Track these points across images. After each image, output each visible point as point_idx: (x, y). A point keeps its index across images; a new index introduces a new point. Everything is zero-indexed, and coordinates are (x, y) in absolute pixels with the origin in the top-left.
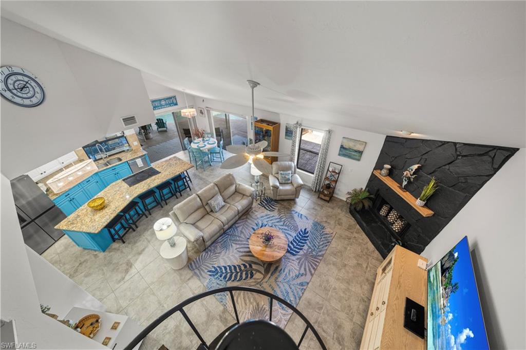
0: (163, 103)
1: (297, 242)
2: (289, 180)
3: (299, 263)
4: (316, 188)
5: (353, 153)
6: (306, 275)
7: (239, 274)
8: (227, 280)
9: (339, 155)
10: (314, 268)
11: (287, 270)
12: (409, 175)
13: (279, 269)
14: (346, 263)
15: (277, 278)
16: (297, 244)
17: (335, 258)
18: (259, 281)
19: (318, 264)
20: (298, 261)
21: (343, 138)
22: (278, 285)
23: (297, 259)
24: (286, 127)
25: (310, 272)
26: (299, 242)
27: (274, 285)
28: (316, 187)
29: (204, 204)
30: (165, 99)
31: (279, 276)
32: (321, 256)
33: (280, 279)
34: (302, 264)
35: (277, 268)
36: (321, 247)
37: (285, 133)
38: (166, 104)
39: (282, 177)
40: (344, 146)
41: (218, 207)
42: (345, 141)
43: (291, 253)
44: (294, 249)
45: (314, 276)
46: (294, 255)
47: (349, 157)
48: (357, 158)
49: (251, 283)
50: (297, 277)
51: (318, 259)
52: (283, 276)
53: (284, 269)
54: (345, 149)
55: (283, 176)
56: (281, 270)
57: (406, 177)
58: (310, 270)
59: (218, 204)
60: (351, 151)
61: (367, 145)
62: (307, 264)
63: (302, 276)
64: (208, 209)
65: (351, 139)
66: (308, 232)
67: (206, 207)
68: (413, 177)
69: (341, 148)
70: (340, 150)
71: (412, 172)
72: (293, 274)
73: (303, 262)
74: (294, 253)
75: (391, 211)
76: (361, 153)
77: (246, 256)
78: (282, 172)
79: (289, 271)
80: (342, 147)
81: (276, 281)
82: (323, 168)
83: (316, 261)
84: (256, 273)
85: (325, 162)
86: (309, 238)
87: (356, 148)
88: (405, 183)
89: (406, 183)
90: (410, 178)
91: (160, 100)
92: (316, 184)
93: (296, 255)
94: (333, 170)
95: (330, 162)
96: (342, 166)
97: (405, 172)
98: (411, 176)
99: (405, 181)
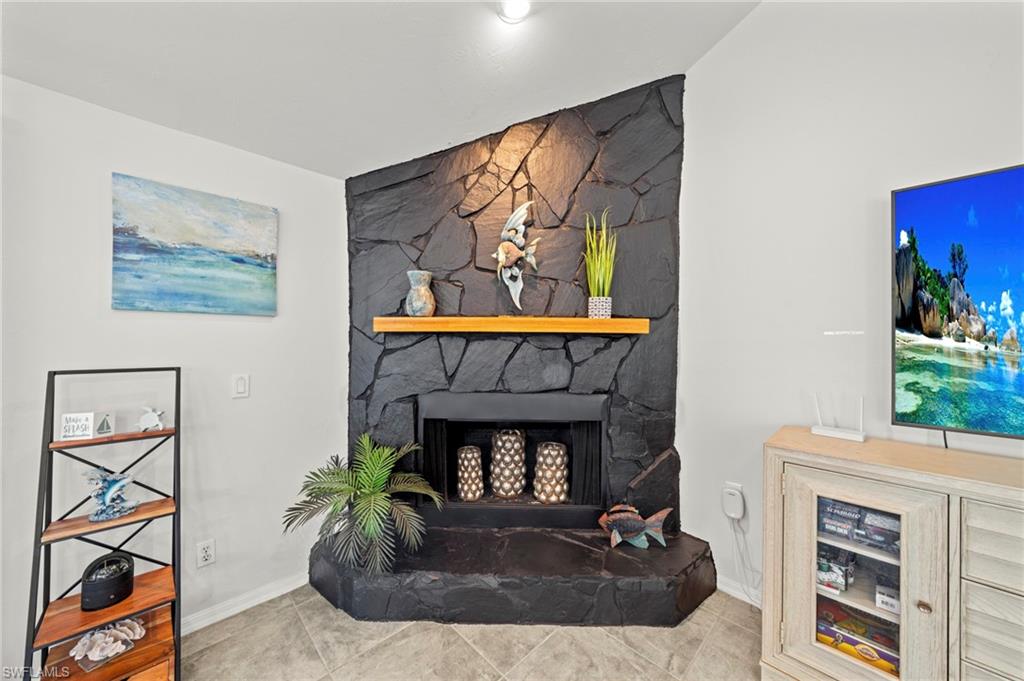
12: (517, 252)
57: (510, 268)
61: (286, 222)
68: (531, 250)
71: (520, 239)
88: (516, 290)
89: (520, 285)
90: (523, 259)
94: (103, 427)
95: (52, 375)
96: (178, 370)
97: (496, 250)
98: (523, 254)
99: (513, 278)
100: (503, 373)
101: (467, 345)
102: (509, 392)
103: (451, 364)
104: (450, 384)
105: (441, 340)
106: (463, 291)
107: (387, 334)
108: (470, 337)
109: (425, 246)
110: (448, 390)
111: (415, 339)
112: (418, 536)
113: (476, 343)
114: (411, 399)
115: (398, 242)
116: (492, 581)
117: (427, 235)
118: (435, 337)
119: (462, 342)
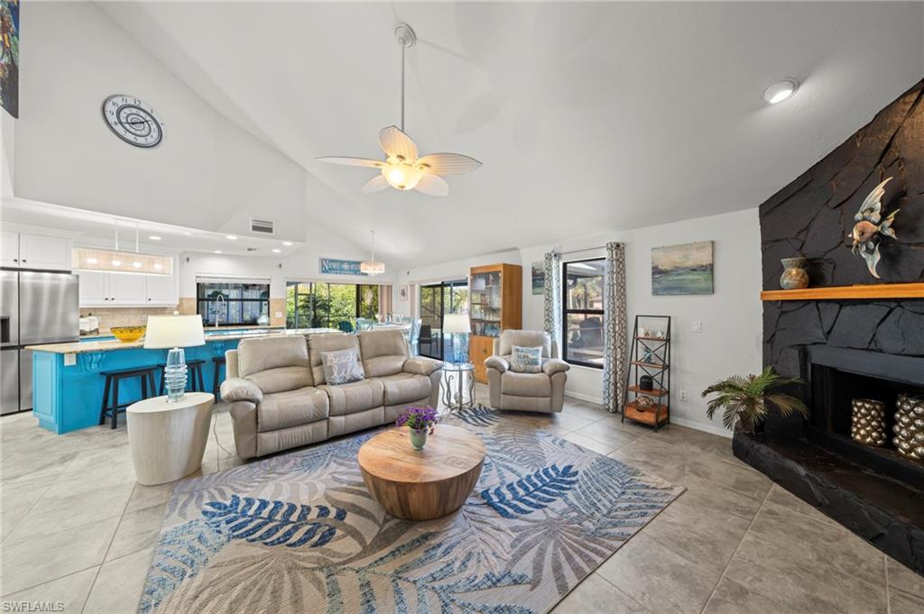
0: (345, 266)
1: (532, 489)
2: (536, 363)
3: (518, 540)
4: (616, 400)
5: (690, 277)
6: (535, 583)
7: (290, 526)
8: (235, 534)
9: (655, 292)
10: (577, 570)
11: (458, 553)
12: (872, 228)
13: (434, 542)
14: (745, 584)
15: (407, 568)
16: (529, 493)
17: (682, 556)
18: (336, 560)
19: (599, 560)
20: (514, 535)
21: (653, 249)
22: (398, 592)
23: (514, 529)
24: (533, 268)
25: (559, 578)
26: (537, 489)
27: (381, 586)
28: (616, 395)
29: (313, 359)
30: (350, 263)
31: (421, 562)
32: (615, 538)
33: (420, 574)
34: (528, 547)
35: (426, 537)
36: (619, 513)
37: (531, 283)
38: (350, 270)
39: (519, 357)
40: (660, 267)
41: (339, 372)
42: (659, 254)
43: (496, 509)
44: (515, 502)
45: (575, 596)
46: (504, 514)
47: (681, 289)
48: (704, 285)
49: (304, 560)
50: (493, 581)
51: (601, 544)
52: (435, 567)
53: (451, 547)
54: (665, 272)
55: (522, 354)
56: (439, 545)
57: (866, 243)
58: (557, 568)
59: (343, 367)
60: (682, 274)
61: (717, 246)
62: (550, 549)
63: (515, 582)
64: (317, 377)
65: (672, 247)
66: (577, 473)
67: (315, 369)
68: (887, 223)
69: (653, 274)
70: (654, 281)
71: (876, 217)
72: (477, 571)
73: (536, 541)
74: (510, 511)
75: (896, 410)
76: (710, 269)
77: (353, 492)
78: (518, 347)
79: (470, 555)
80: (656, 271)
81: (397, 575)
82: (624, 337)
83: (594, 550)
84: (344, 536)
85: (624, 320)
86: (576, 486)
87: (690, 263)
88: (873, 261)
89: (877, 257)
90: (879, 233)
91: (342, 262)
92: (612, 387)
93: (512, 517)
94: (647, 334)
95: (637, 317)
96: (669, 317)
97: (851, 231)
98: (879, 229)
99: (871, 252)
100: (874, 335)
101: (840, 308)
102: (881, 351)
103: (827, 324)
104: (827, 339)
105: (820, 305)
106: (834, 267)
107: (783, 301)
108: (842, 303)
109: (806, 237)
110: (825, 344)
111: (801, 304)
112: (757, 420)
113: (848, 308)
114: (800, 347)
115: (787, 239)
116: (802, 471)
117: (807, 229)
118: (813, 304)
119: (837, 306)
